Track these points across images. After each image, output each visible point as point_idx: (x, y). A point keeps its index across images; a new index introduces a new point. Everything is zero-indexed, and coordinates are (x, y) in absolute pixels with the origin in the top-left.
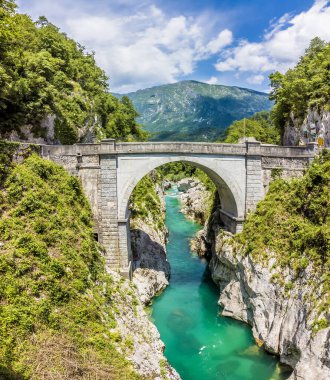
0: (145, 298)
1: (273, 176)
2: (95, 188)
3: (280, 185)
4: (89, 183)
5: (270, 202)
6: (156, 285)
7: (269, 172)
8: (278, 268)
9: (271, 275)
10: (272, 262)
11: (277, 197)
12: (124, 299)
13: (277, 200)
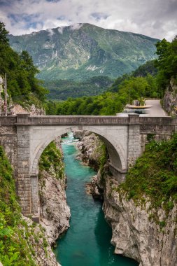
0: (51, 240)
1: (148, 139)
2: (12, 151)
3: (153, 147)
4: (7, 147)
5: (145, 159)
6: (59, 228)
7: (145, 136)
8: (154, 209)
9: (148, 215)
10: (148, 205)
11: (151, 155)
12: (37, 241)
13: (151, 157)
